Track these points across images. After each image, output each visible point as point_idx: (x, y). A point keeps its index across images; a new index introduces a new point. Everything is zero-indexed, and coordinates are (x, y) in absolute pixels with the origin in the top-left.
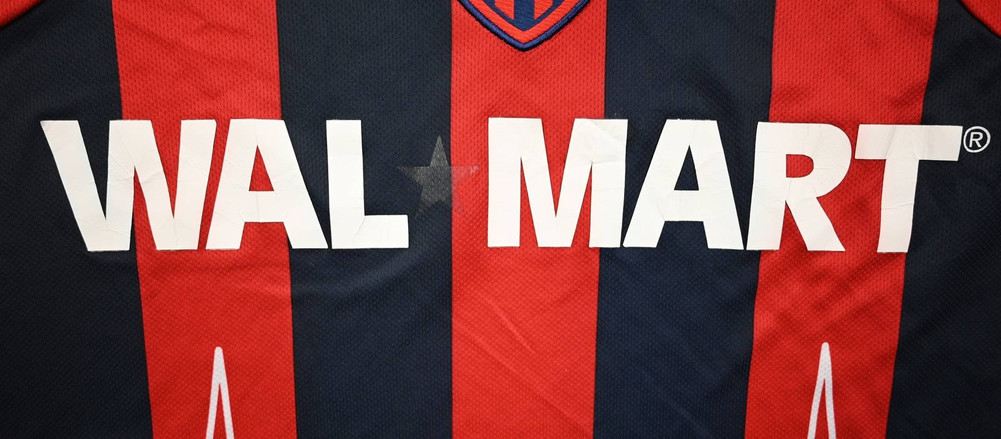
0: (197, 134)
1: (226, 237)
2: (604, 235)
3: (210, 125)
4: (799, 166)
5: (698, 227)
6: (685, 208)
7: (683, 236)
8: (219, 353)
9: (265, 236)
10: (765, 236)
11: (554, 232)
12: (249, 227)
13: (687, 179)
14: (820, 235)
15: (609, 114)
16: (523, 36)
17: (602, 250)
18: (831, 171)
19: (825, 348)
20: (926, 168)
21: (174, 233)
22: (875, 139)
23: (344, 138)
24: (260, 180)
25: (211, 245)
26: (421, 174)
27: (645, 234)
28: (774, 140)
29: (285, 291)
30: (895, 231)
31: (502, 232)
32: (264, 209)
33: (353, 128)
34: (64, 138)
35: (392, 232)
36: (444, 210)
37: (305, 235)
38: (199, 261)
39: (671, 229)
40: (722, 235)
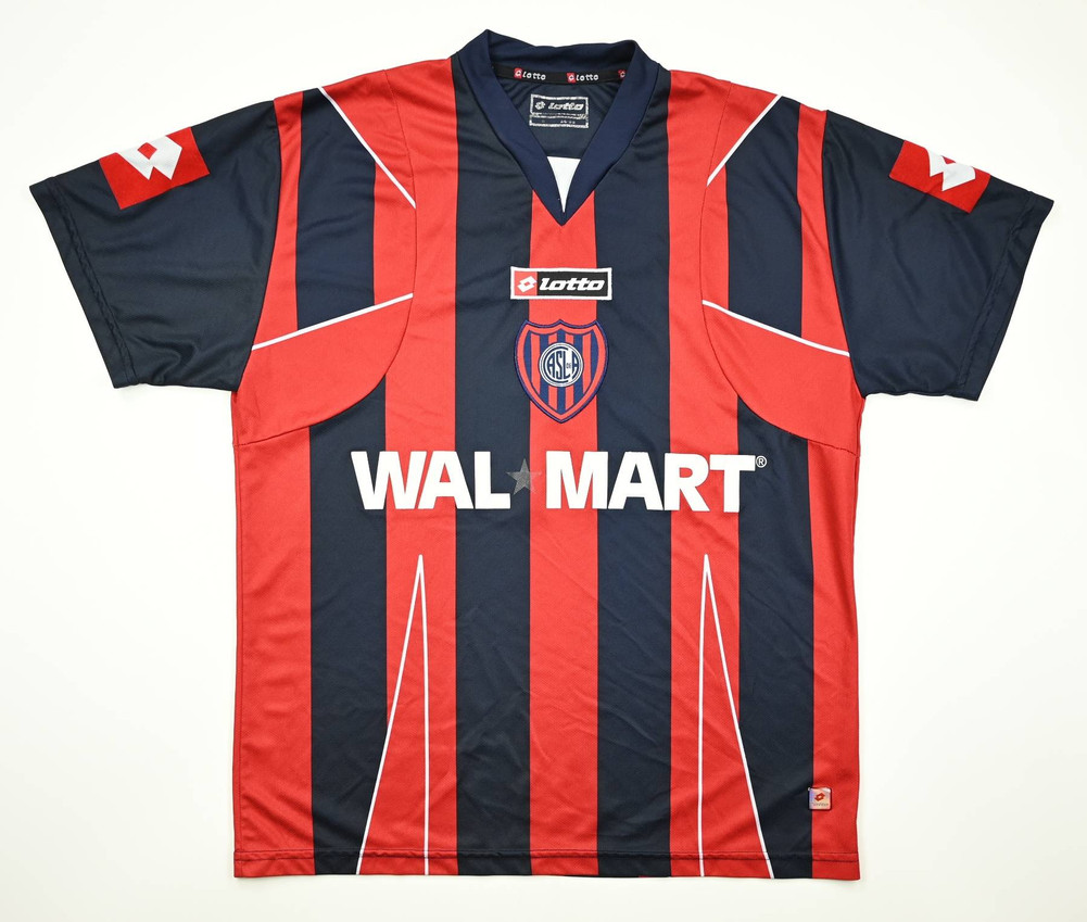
0: (417, 458)
1: (428, 503)
2: (600, 502)
3: (424, 454)
4: (685, 473)
5: (641, 501)
6: (636, 491)
7: (635, 503)
8: (421, 557)
9: (445, 502)
10: (672, 504)
11: (577, 501)
12: (438, 499)
13: (636, 478)
14: (698, 504)
15: (599, 450)
16: (561, 417)
17: (599, 510)
18: (700, 475)
19: (706, 557)
20: (743, 473)
21: (404, 501)
22: (718, 462)
23: (482, 460)
24: (445, 478)
25: (420, 507)
26: (516, 476)
27: (618, 503)
28: (673, 462)
29: (453, 528)
30: (732, 503)
31: (553, 501)
32: (445, 490)
33: (487, 455)
34: (360, 459)
35: (503, 501)
36: (526, 491)
37: (464, 502)
38: (415, 515)
39: (630, 500)
40: (653, 503)
